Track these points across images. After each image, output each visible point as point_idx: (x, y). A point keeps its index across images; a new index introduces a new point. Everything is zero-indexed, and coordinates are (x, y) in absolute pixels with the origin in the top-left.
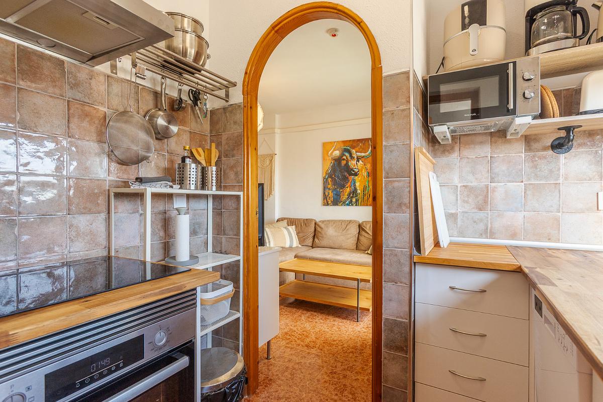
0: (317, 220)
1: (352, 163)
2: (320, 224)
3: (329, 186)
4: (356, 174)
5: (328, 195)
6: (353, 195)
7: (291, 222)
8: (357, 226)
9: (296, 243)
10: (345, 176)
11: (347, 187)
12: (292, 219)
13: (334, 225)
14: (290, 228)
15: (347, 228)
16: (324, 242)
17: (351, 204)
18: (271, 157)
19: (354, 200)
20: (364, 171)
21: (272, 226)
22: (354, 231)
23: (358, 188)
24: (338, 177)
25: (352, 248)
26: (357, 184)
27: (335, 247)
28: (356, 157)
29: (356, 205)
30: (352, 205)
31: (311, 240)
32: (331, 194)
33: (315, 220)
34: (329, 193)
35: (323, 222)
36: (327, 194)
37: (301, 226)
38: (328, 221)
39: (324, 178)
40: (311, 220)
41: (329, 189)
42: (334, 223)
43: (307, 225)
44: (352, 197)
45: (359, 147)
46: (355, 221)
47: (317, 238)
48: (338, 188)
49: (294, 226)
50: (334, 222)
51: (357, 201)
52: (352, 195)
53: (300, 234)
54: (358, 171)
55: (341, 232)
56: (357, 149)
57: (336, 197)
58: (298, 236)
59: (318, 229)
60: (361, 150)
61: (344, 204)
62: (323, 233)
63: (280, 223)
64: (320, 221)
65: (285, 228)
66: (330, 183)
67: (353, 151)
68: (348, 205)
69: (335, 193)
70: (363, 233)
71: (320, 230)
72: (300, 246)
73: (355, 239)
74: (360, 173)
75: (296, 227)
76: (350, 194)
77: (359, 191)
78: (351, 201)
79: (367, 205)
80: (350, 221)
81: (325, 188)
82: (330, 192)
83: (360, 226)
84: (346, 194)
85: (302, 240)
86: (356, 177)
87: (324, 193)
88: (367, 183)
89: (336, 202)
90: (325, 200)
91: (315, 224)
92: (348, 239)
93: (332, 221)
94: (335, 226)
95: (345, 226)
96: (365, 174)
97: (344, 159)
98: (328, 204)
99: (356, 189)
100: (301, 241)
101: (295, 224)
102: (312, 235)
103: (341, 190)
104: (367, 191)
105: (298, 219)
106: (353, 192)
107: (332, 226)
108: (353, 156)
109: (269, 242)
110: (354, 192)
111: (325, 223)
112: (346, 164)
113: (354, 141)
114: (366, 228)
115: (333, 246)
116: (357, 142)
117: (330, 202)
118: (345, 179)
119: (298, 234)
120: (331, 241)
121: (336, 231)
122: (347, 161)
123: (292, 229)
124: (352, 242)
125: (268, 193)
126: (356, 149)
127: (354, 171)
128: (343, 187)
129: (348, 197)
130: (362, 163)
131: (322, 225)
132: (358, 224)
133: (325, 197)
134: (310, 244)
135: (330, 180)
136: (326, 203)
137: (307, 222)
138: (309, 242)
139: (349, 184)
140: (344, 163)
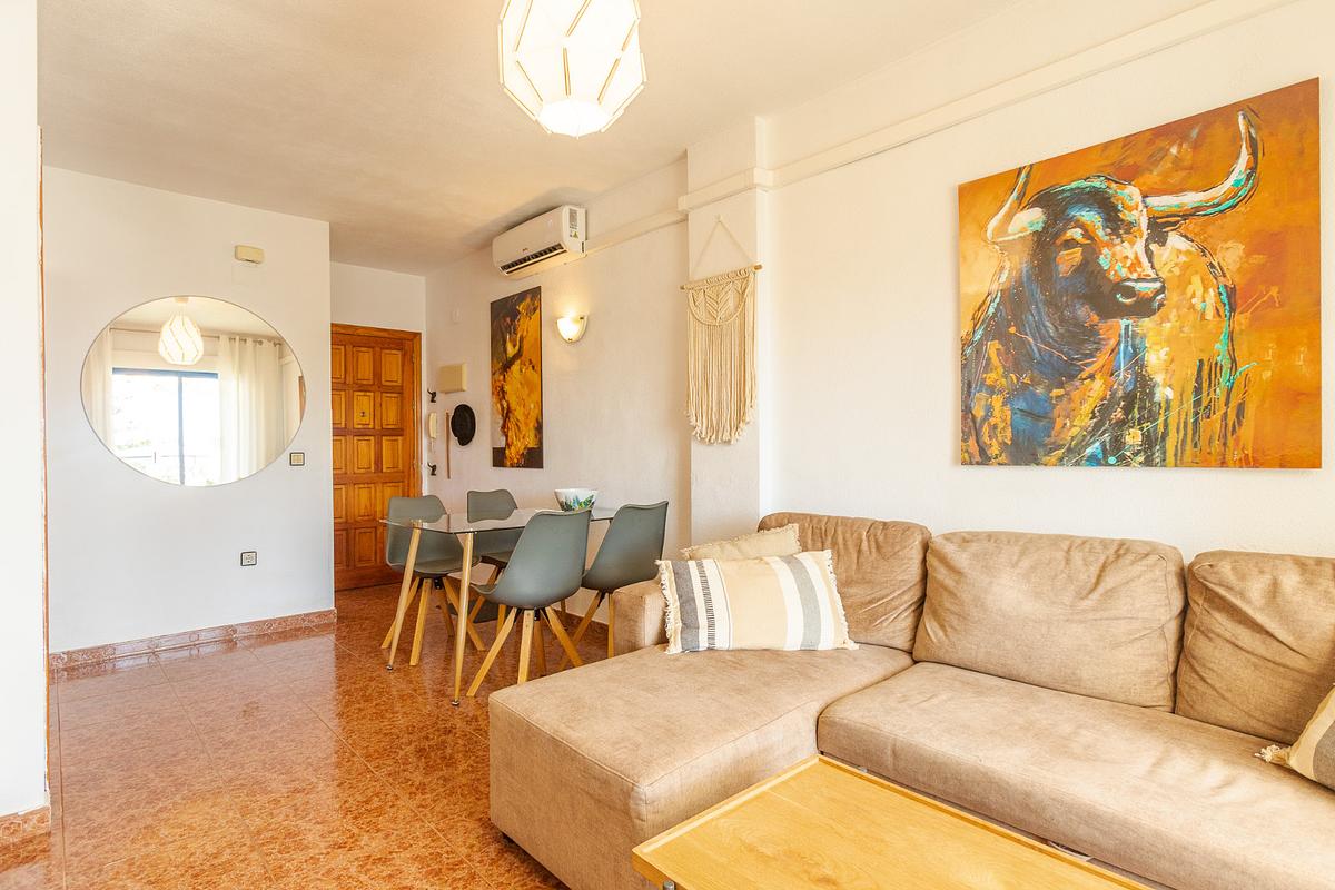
0: (936, 530)
1: (1122, 258)
2: (949, 549)
3: (991, 378)
4: (1145, 307)
5: (986, 418)
6: (1128, 410)
7: (817, 532)
8: (1173, 581)
9: (832, 632)
10: (1078, 324)
11: (1092, 377)
12: (820, 519)
13: (1026, 563)
14: (807, 559)
15: (1109, 582)
16: (972, 645)
17: (1115, 453)
18: (742, 279)
19: (1133, 437)
20: (1196, 284)
21: (735, 552)
22: (1157, 604)
23: (1159, 378)
24: (1038, 329)
25: (1147, 699)
26: (1155, 359)
27: (1035, 677)
28: (1144, 222)
29: (1148, 462)
30: (1123, 461)
31: (906, 621)
32: (1002, 413)
33: (923, 530)
34: (989, 409)
35: (965, 540)
36: (979, 412)
37: (859, 551)
38: (990, 536)
39: (966, 343)
40: (906, 528)
41: (992, 390)
42: (1022, 554)
43: (887, 550)
44: (1122, 424)
45: (1167, 164)
46: (1150, 551)
47: (935, 614)
48: (1034, 383)
49: (828, 553)
50: (1026, 543)
51: (1149, 441)
52: (1118, 414)
53: (852, 591)
54: (1162, 290)
55: (1067, 598)
56: (1153, 178)
57: (1025, 424)
58: (843, 598)
59: (940, 574)
60: (1176, 178)
61: (1073, 454)
62: (966, 596)
63: (771, 536)
64: (948, 538)
65: (790, 560)
66: (995, 360)
67: (1130, 194)
68: (1094, 461)
69: (1022, 405)
70: (1221, 622)
71: (949, 582)
72: (852, 646)
73: (1161, 646)
74: (1172, 297)
75: (838, 557)
76: (1104, 410)
77: (1163, 393)
78: (1117, 444)
79: (1223, 464)
80: (1122, 550)
81: (968, 389)
82: (997, 401)
83: (1188, 579)
84: (1087, 408)
85: (861, 617)
86: (1146, 322)
87: (967, 411)
88: (1221, 347)
89: (1026, 450)
90: (972, 441)
91: (926, 547)
92: (1116, 645)
93: (1013, 538)
94: (1033, 568)
95: (1094, 570)
96: (1206, 299)
97: (1070, 244)
98: (984, 459)
99: (1143, 384)
100: (858, 622)
101: (834, 545)
102: (914, 595)
103: (1056, 392)
104: (1220, 392)
105: (844, 521)
106: (1130, 399)
107: (1015, 565)
108: (1127, 216)
109: (711, 626)
110: (1137, 399)
111: (974, 547)
112: (1085, 263)
113: (1128, 141)
114: (1241, 594)
115: (1023, 669)
116: (1151, 142)
117: (995, 450)
118: (1082, 339)
119: (844, 586)
120: (1009, 645)
121: (1037, 595)
122: (1091, 248)
123: (819, 565)
124: (1145, 664)
125: (734, 417)
126: (1141, 180)
127: (1129, 292)
128: (1066, 373)
129: (1097, 426)
130: (1183, 244)
131: (962, 559)
132: (1173, 568)
133: (971, 425)
134: (902, 641)
135: (993, 347)
136: (976, 452)
137: (884, 536)
138: (898, 628)
139: (1101, 360)
140: (1068, 260)
